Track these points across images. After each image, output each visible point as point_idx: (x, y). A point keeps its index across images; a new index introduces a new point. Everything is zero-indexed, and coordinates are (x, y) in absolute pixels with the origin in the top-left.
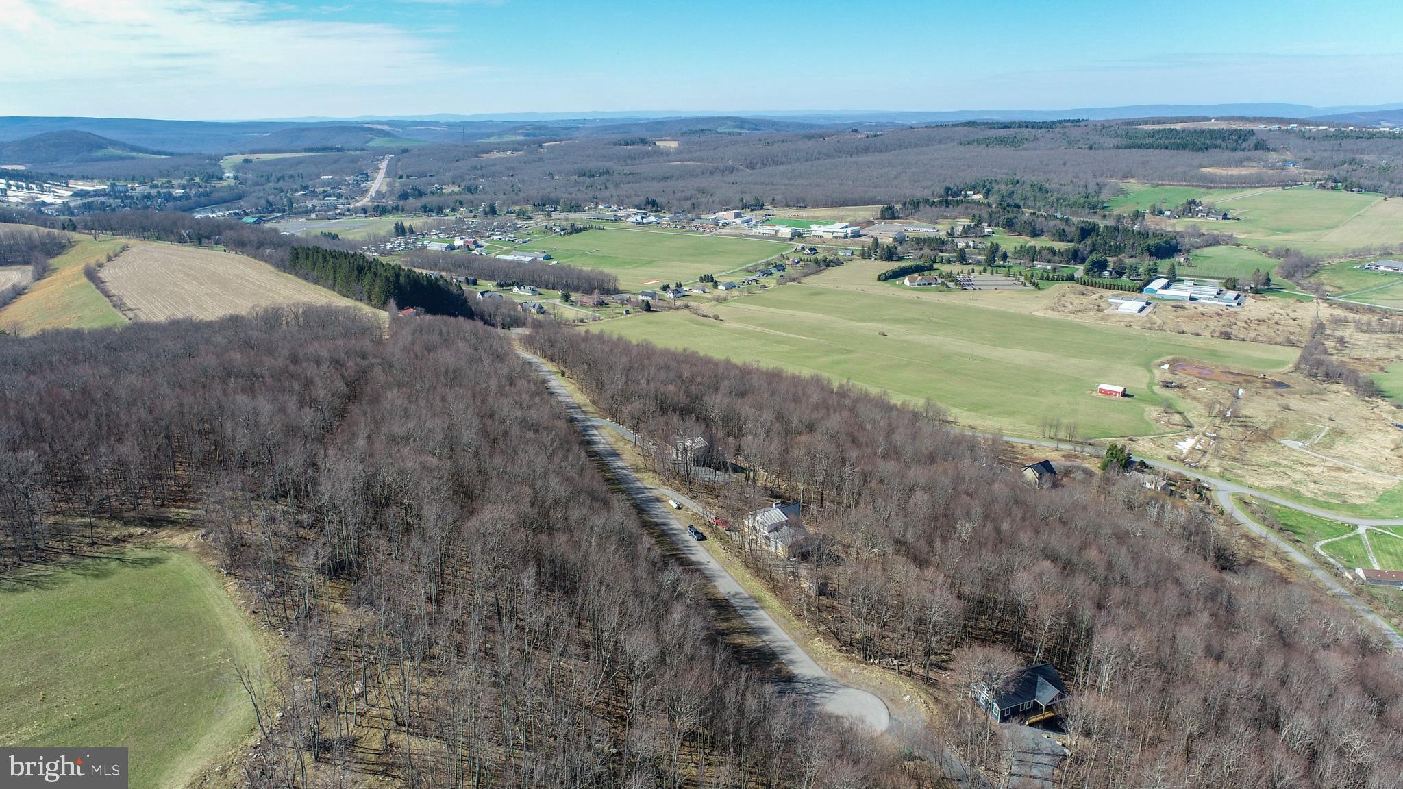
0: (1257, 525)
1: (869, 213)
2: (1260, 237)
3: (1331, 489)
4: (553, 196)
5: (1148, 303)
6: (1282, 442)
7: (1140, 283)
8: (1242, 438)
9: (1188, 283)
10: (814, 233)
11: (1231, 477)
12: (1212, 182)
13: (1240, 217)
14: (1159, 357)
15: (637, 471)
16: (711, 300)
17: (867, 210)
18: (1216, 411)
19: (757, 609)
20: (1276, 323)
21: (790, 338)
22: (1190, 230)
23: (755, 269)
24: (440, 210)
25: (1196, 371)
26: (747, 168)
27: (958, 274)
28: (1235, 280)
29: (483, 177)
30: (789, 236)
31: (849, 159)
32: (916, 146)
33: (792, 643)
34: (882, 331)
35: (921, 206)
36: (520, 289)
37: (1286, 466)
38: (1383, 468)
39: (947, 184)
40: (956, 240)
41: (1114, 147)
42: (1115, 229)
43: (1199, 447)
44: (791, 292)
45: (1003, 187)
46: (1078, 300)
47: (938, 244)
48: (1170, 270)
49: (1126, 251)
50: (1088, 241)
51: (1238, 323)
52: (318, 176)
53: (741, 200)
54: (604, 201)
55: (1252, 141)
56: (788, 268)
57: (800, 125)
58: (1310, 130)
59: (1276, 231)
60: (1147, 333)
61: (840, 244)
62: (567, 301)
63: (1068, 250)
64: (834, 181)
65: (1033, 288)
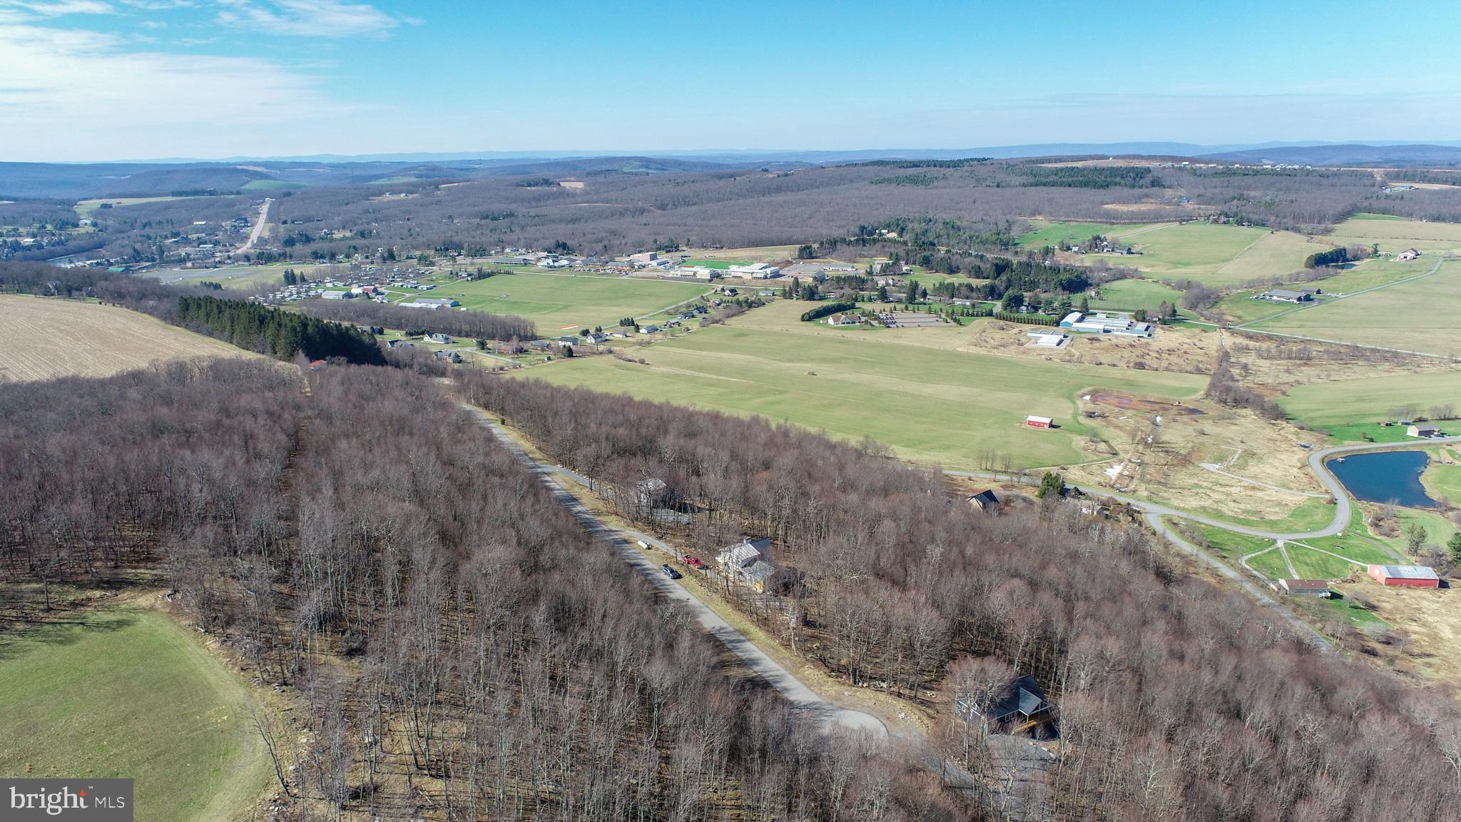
0: (1187, 543)
1: (787, 253)
2: (1162, 271)
3: (1249, 507)
4: (456, 239)
5: (1065, 337)
6: (1201, 465)
7: (1055, 317)
8: (1165, 463)
9: (1101, 316)
10: (733, 274)
11: (1158, 499)
12: (1114, 218)
13: (1143, 252)
14: (1080, 388)
15: (599, 514)
16: (633, 344)
17: (784, 250)
18: (1138, 438)
19: (744, 641)
20: (1185, 352)
21: (720, 380)
22: (1098, 265)
23: (676, 311)
24: (333, 256)
25: (1116, 401)
26: (659, 209)
27: (881, 312)
28: (1144, 312)
29: (376, 221)
30: (709, 278)
31: (762, 198)
32: (828, 185)
33: (783, 672)
34: (811, 371)
35: (839, 245)
36: (431, 337)
37: (1206, 488)
38: (1292, 485)
39: (862, 222)
40: (876, 278)
41: (1020, 185)
42: (1028, 265)
43: (1126, 473)
44: (715, 334)
45: (916, 225)
46: (999, 335)
47: (859, 283)
48: (1083, 303)
49: (1041, 286)
50: (1004, 277)
51: (1150, 353)
52: (190, 222)
53: (655, 241)
54: (510, 244)
55: (1149, 178)
56: (710, 310)
57: (708, 165)
58: (1201, 168)
59: (1176, 264)
60: (1068, 366)
61: (759, 285)
62: (483, 349)
63: (985, 287)
64: (749, 221)
65: (954, 324)
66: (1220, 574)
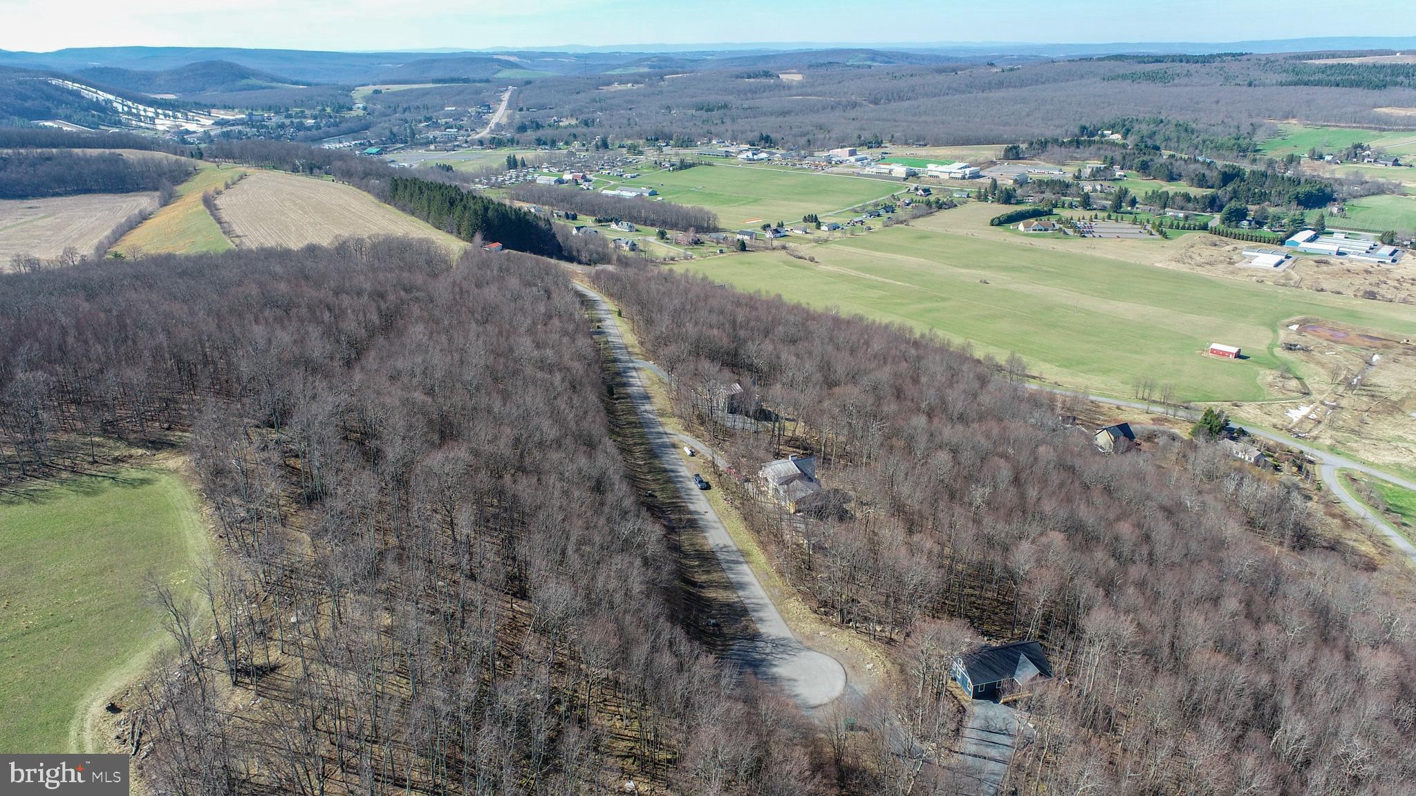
0: (1360, 504)
1: (992, 152)
4: (666, 130)
5: (1287, 257)
6: (1413, 414)
7: (1282, 235)
8: (1366, 408)
9: (1339, 235)
10: (930, 173)
11: (1343, 450)
12: (1386, 124)
13: (1413, 164)
14: (1289, 316)
15: (663, 415)
16: (810, 241)
17: (991, 149)
18: (1341, 378)
19: (741, 563)
21: (885, 283)
22: (1351, 178)
23: (863, 209)
24: (553, 143)
25: (1328, 333)
26: (870, 102)
27: (1079, 220)
28: (1393, 234)
29: (601, 110)
30: (904, 176)
31: (981, 95)
32: (1055, 81)
33: (766, 600)
34: (984, 278)
35: (1049, 146)
36: (617, 225)
37: (1411, 441)
39: (1083, 123)
40: (1082, 183)
41: (1276, 84)
42: (1262, 175)
43: (1313, 416)
44: (898, 234)
45: (1144, 126)
46: (1208, 252)
47: (1062, 187)
48: (1319, 221)
49: (1272, 199)
50: (1229, 188)
51: (1389, 282)
53: (859, 137)
54: (718, 136)
56: (898, 210)
57: (933, 58)
60: (1281, 290)
61: (956, 186)
62: (662, 238)
63: (1204, 197)
64: (961, 118)
65: (1160, 237)
66: (1388, 543)
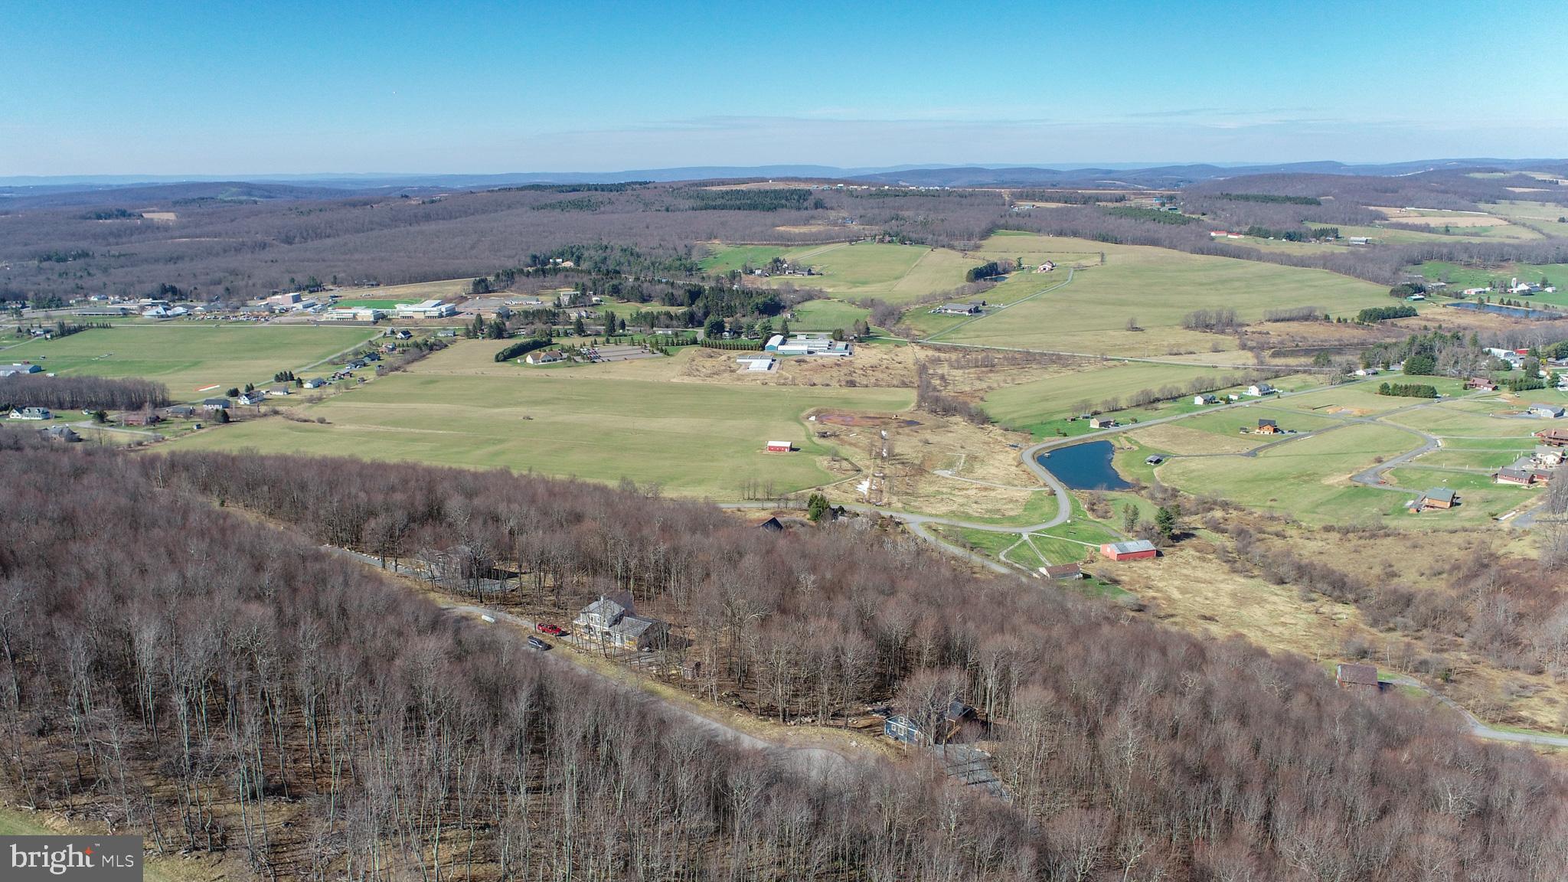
0: (954, 547)
1: (459, 287)
2: (843, 290)
3: (990, 507)
4: (11, 287)
5: (773, 360)
6: (935, 472)
7: (761, 341)
8: (905, 474)
9: (801, 337)
10: (401, 314)
12: (789, 240)
13: (822, 273)
14: (803, 410)
16: (301, 402)
17: (454, 284)
18: (874, 453)
19: (657, 702)
20: (887, 368)
21: (425, 434)
22: (784, 288)
23: (343, 360)
25: (840, 419)
26: (282, 242)
27: (581, 347)
28: (841, 331)
30: (372, 319)
31: (410, 228)
32: (484, 212)
34: (526, 415)
35: (517, 278)
37: (946, 493)
38: (1016, 482)
39: (532, 251)
40: (567, 310)
41: (690, 209)
42: (718, 290)
43: (874, 487)
44: (395, 383)
45: (592, 252)
46: (710, 363)
47: (550, 316)
48: (783, 326)
49: (738, 311)
50: (700, 303)
51: (856, 371)
53: (293, 280)
54: (94, 291)
55: (811, 201)
56: (382, 357)
58: (856, 189)
59: (855, 283)
60: (784, 389)
61: (435, 325)
62: (103, 422)
63: (684, 314)
64: (402, 254)
65: (662, 355)
66: (994, 571)
